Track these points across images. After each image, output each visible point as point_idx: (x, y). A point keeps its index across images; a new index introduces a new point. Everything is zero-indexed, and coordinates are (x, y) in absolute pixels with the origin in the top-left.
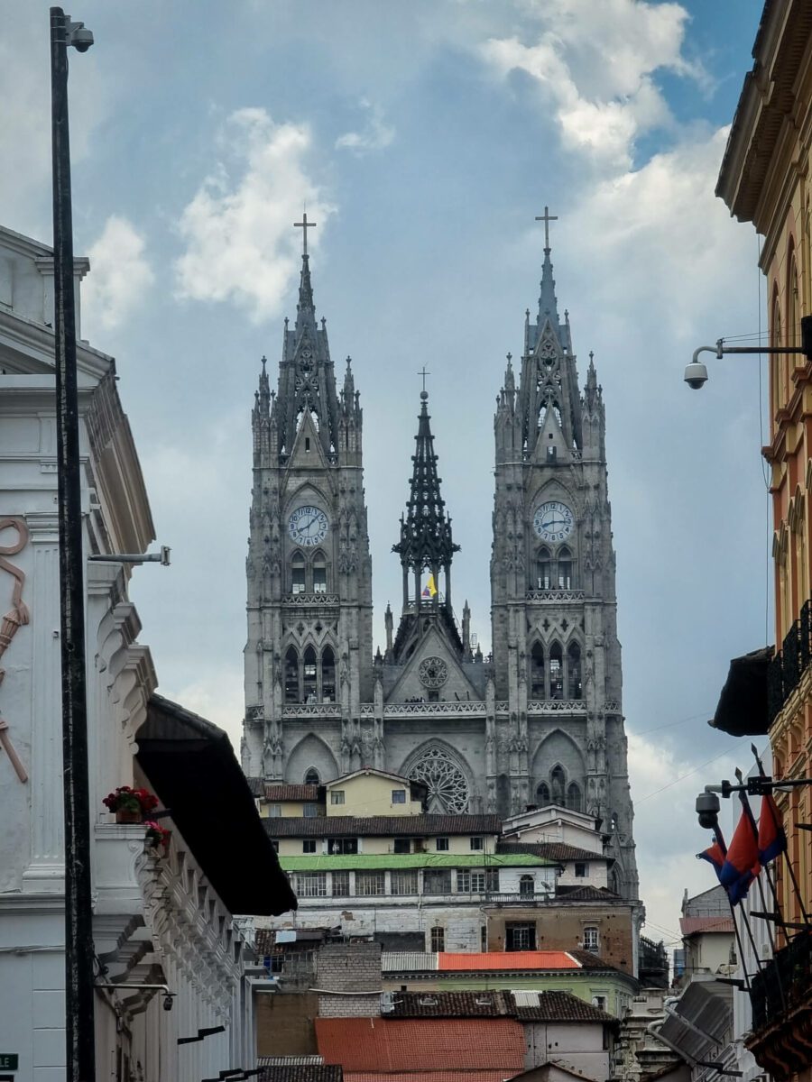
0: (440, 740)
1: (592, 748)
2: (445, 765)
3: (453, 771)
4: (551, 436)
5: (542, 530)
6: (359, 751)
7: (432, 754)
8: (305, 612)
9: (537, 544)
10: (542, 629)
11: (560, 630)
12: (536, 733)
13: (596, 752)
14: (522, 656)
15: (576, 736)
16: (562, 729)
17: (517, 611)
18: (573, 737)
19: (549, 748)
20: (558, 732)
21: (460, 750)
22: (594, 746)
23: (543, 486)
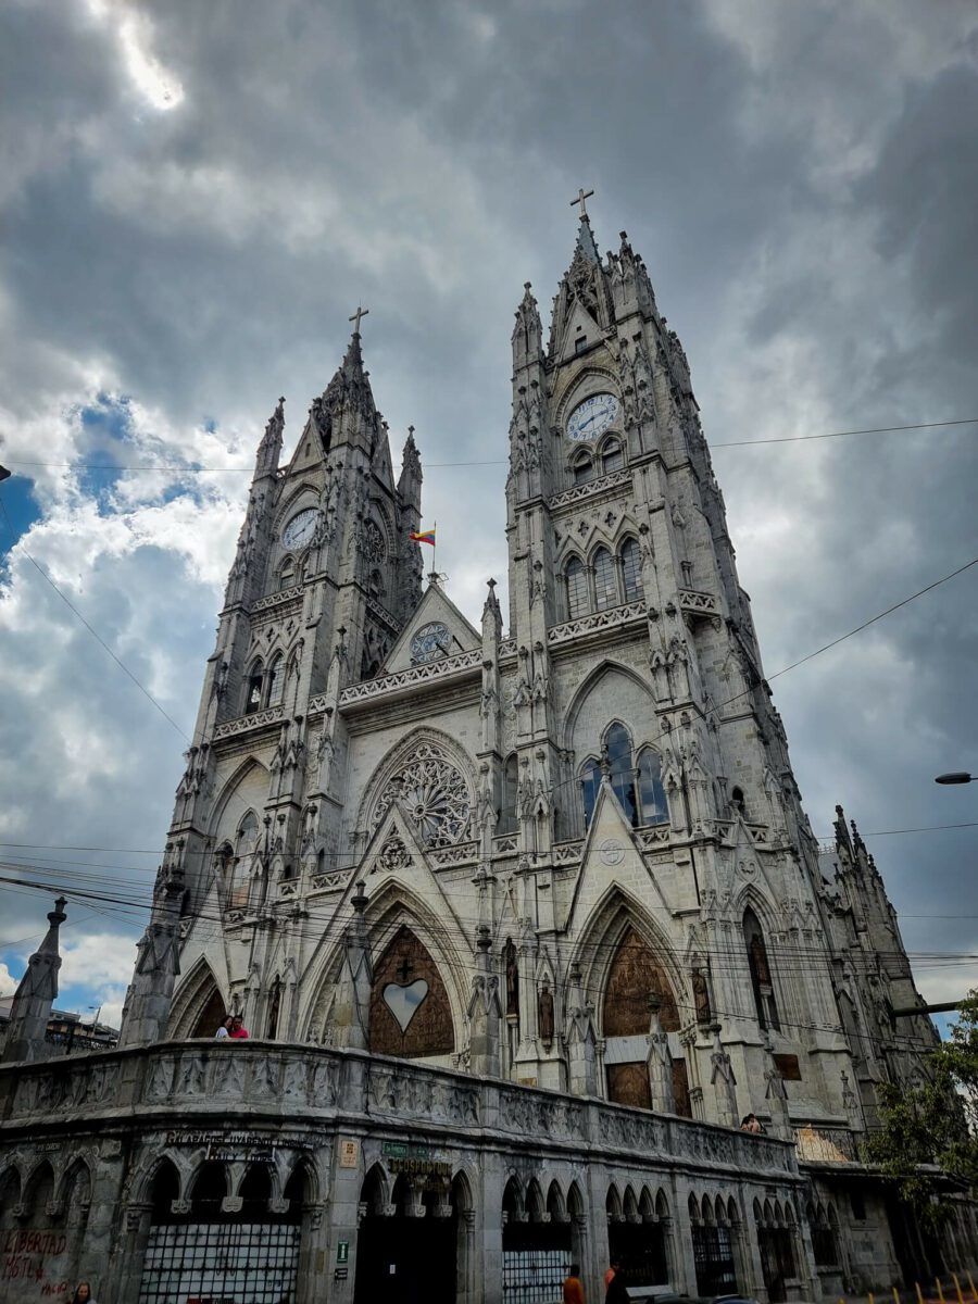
0: (427, 729)
1: (659, 666)
2: (437, 765)
3: (449, 772)
4: (579, 329)
5: (579, 433)
6: (294, 761)
7: (418, 754)
8: (276, 611)
9: (572, 448)
10: (576, 536)
11: (604, 527)
12: (571, 675)
13: (668, 669)
14: (539, 566)
15: (637, 664)
16: (612, 658)
17: (530, 514)
18: (631, 666)
19: (596, 697)
20: (607, 668)
21: (456, 736)
22: (663, 661)
23: (573, 383)
